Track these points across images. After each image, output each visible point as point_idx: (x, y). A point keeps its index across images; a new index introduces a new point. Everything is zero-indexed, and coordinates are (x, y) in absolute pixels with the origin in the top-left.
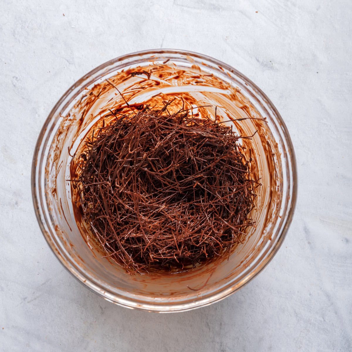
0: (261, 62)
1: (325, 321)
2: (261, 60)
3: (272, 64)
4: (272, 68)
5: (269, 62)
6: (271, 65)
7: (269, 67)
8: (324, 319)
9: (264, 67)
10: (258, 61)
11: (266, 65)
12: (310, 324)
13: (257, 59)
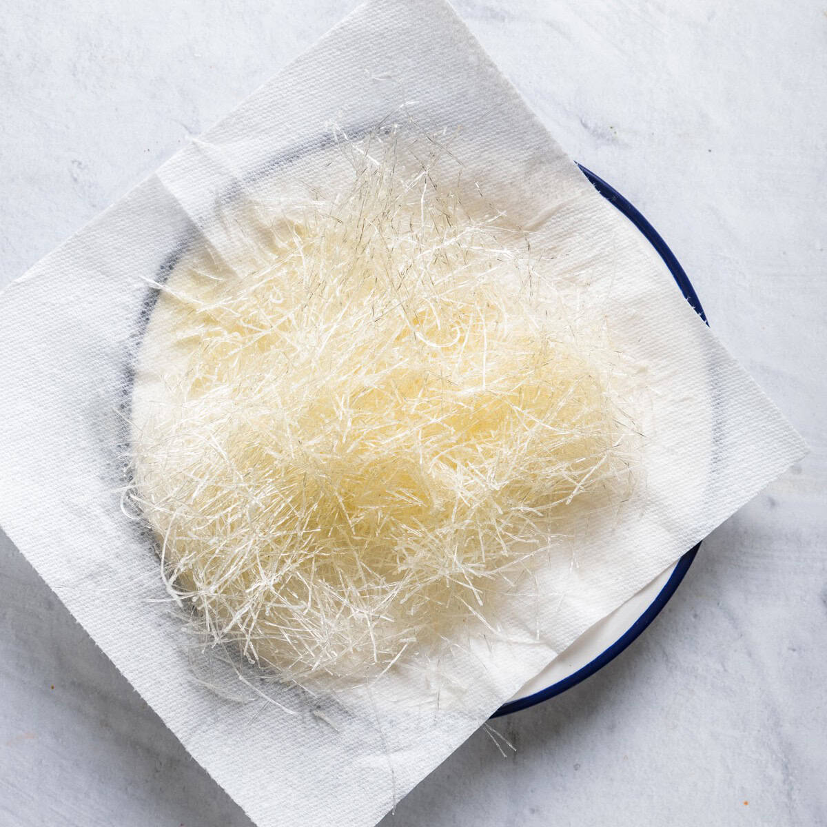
0: (592, 128)
1: (725, 670)
2: (591, 125)
3: (615, 133)
4: (614, 141)
5: (609, 129)
6: (613, 135)
7: (608, 140)
8: (724, 666)
9: (599, 138)
10: (585, 126)
11: (602, 136)
12: (696, 677)
13: (583, 122)
